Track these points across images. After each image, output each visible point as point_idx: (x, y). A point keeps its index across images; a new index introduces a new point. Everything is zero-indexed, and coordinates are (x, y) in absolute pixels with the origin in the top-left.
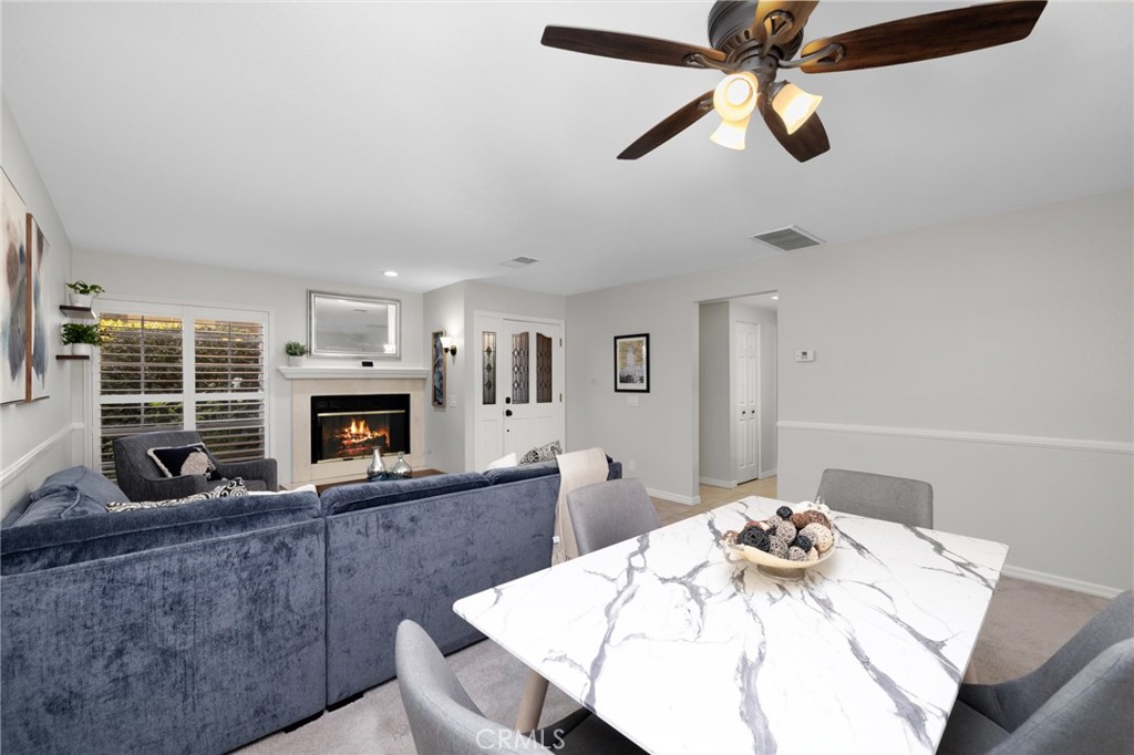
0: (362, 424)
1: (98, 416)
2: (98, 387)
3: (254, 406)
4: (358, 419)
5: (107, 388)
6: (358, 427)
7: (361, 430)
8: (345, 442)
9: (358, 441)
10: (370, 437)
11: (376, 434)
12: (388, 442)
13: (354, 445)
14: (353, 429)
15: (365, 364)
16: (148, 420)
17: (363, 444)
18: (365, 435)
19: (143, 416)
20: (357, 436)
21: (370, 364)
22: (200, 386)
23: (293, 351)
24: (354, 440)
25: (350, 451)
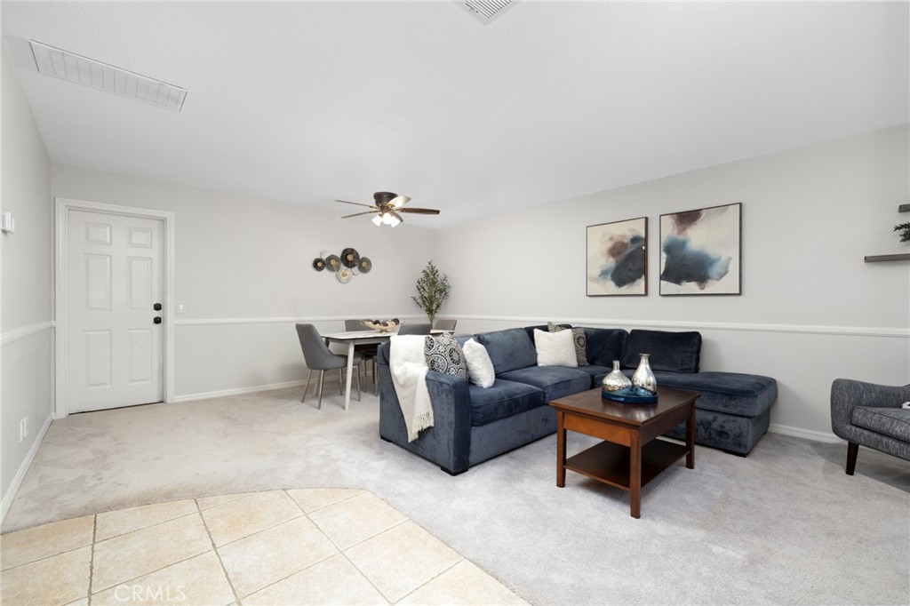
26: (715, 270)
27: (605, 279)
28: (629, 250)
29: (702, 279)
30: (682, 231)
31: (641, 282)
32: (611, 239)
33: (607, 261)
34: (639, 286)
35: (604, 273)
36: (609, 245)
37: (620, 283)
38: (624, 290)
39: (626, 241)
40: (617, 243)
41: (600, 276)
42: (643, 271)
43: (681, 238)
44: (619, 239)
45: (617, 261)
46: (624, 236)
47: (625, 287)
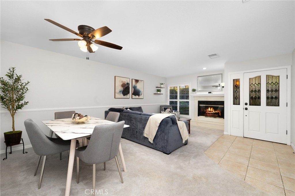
0: (212, 109)
1: (169, 103)
2: (169, 98)
3: (188, 102)
4: (211, 107)
5: (170, 98)
6: (211, 109)
7: (212, 110)
8: (207, 112)
9: (210, 113)
10: (214, 112)
11: (216, 112)
12: (220, 114)
13: (209, 114)
14: (209, 109)
15: (209, 93)
16: (175, 104)
17: (212, 114)
18: (212, 111)
19: (174, 103)
20: (210, 111)
21: (211, 93)
22: (180, 98)
23: (194, 90)
24: (209, 112)
25: (208, 115)
26: (140, 93)
27: (120, 93)
28: (126, 86)
29: (139, 95)
30: (136, 84)
31: (128, 95)
32: (122, 82)
33: (121, 88)
34: (128, 96)
35: (120, 92)
36: (122, 83)
37: (124, 95)
38: (125, 97)
39: (126, 83)
40: (123, 83)
41: (119, 92)
42: (129, 93)
43: (136, 85)
44: (124, 82)
45: (123, 89)
46: (125, 82)
47: (125, 96)
